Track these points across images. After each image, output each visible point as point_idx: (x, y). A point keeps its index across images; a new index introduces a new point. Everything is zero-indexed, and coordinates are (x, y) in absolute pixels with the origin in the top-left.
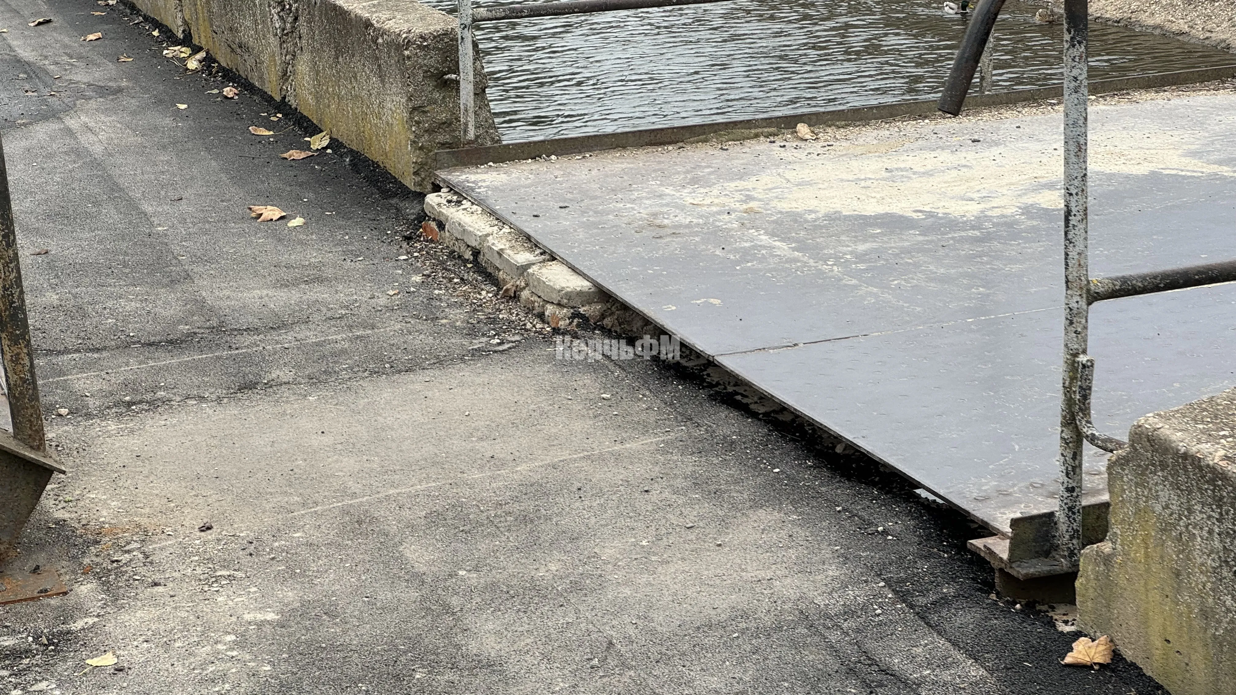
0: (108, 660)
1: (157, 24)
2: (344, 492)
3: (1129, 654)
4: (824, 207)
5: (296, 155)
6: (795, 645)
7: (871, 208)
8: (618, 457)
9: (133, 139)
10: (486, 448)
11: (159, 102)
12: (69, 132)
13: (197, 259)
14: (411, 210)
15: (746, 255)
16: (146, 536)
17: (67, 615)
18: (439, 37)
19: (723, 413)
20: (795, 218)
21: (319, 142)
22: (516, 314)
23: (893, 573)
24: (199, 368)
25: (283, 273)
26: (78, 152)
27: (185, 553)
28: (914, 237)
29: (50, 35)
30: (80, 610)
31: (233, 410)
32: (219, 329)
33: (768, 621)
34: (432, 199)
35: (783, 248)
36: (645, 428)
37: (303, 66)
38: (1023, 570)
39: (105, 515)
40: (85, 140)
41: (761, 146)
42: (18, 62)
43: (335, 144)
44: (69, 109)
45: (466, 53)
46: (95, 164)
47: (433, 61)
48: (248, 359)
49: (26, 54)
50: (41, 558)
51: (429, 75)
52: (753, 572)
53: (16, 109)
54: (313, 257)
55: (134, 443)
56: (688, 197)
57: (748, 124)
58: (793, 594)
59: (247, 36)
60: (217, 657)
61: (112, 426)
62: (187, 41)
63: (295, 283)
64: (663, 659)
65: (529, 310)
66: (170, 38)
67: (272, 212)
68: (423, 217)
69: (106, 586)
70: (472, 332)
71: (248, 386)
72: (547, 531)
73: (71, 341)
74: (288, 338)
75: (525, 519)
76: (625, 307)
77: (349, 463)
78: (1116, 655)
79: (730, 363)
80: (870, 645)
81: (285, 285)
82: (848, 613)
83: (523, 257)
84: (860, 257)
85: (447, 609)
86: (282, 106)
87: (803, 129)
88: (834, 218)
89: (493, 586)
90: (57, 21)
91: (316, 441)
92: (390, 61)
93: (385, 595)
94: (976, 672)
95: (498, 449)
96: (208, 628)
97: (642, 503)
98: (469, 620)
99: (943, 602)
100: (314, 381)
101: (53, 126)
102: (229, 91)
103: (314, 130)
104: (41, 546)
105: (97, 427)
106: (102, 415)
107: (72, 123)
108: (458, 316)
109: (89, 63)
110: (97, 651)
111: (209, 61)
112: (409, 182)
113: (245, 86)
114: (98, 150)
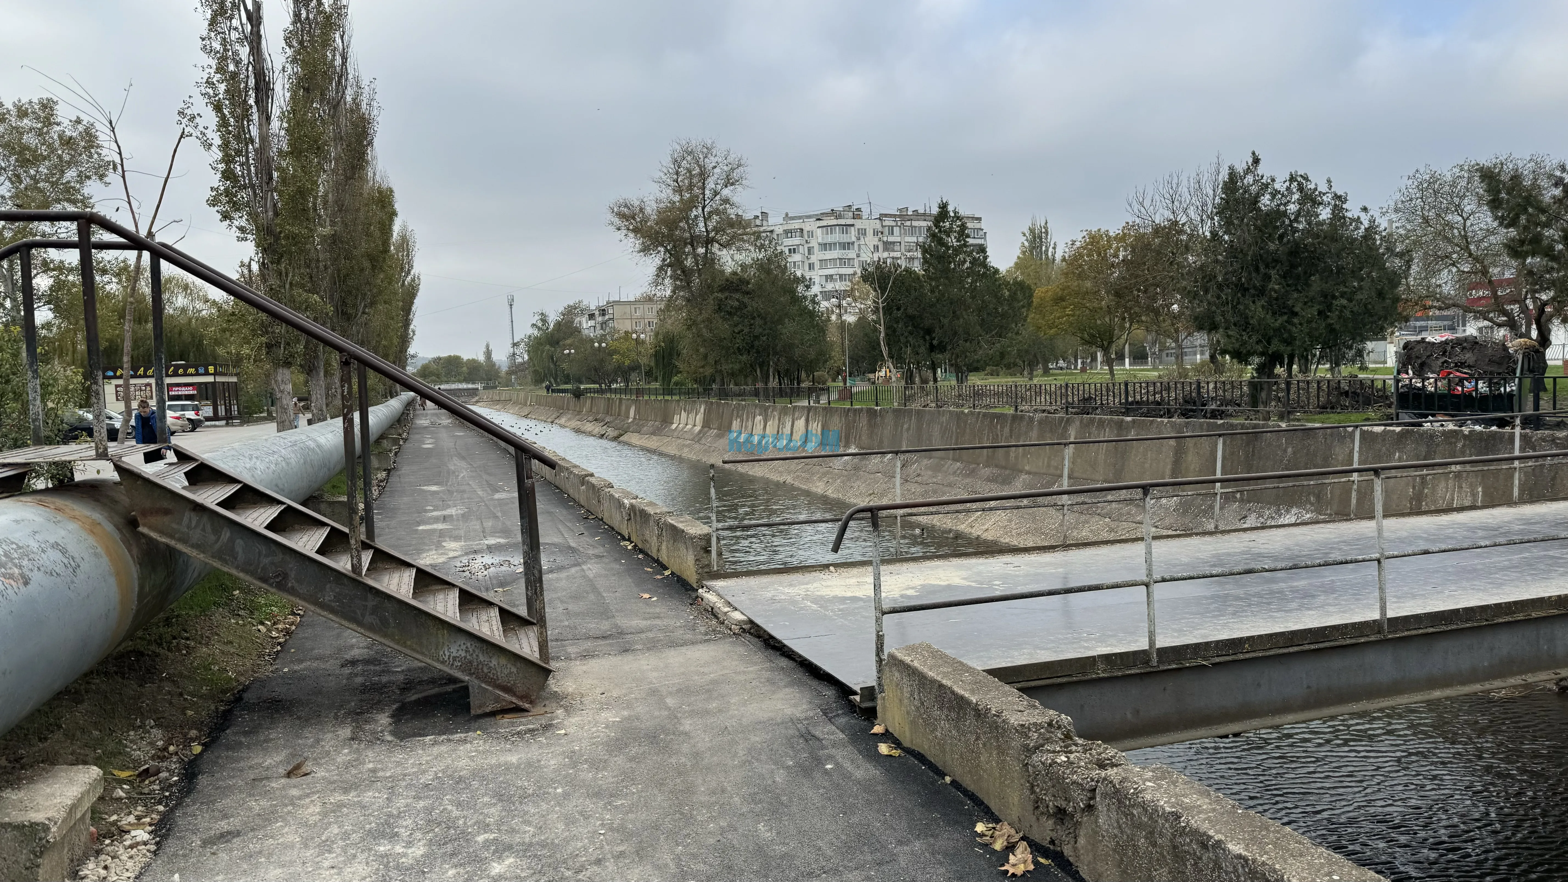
0: (563, 732)
1: (620, 534)
2: (651, 683)
3: (890, 730)
4: (832, 594)
5: (659, 577)
6: (786, 728)
7: (849, 594)
8: (744, 672)
9: (604, 572)
10: (702, 670)
11: (616, 560)
12: (583, 570)
13: (617, 611)
14: (694, 595)
15: (802, 609)
16: (582, 696)
17: (552, 719)
18: (705, 535)
19: (783, 659)
20: (822, 597)
21: (667, 573)
22: (722, 628)
23: (824, 707)
24: (611, 645)
25: (647, 616)
26: (584, 577)
27: (594, 701)
28: (861, 604)
29: (582, 538)
30: (558, 718)
31: (620, 658)
32: (621, 633)
33: (779, 721)
34: (700, 591)
35: (815, 606)
36: (756, 664)
37: (664, 547)
38: (864, 705)
39: (570, 690)
40: (587, 573)
41: (817, 574)
42: (570, 548)
43: (673, 573)
44: (584, 563)
45: (714, 540)
46: (590, 580)
47: (703, 543)
48: (628, 642)
49: (573, 544)
50: (547, 702)
51: (702, 548)
52: (779, 706)
53: (566, 563)
54: (658, 610)
55: (584, 668)
56: (786, 590)
57: (813, 567)
58: (789, 713)
59: (647, 537)
60: (598, 731)
61: (578, 663)
62: (629, 540)
63: (650, 618)
64: (743, 732)
65: (727, 627)
66: (624, 539)
67: (646, 596)
68: (697, 597)
69: (566, 711)
70: (706, 634)
71: (626, 651)
72: (715, 694)
73: (570, 636)
74: (643, 636)
75: (708, 691)
76: (758, 626)
77: (655, 674)
78: (887, 730)
79: (786, 642)
80: (810, 728)
81: (646, 619)
82: (806, 719)
83: (726, 609)
84: (840, 610)
85: (676, 717)
86: (657, 561)
87: (832, 568)
88: (835, 597)
89: (693, 711)
90: (586, 533)
91: (645, 667)
92: (689, 543)
93: (657, 713)
94: (842, 736)
95: (706, 670)
96: (597, 722)
97: (748, 686)
98: (683, 721)
99: (838, 715)
100: (649, 649)
101: (578, 568)
102: (640, 556)
103: (666, 568)
104: (547, 699)
105: (573, 663)
106: (575, 659)
107: (584, 567)
108: (703, 629)
109: (594, 547)
110: (560, 729)
111: (636, 546)
112: (695, 586)
113: (646, 554)
114: (591, 576)
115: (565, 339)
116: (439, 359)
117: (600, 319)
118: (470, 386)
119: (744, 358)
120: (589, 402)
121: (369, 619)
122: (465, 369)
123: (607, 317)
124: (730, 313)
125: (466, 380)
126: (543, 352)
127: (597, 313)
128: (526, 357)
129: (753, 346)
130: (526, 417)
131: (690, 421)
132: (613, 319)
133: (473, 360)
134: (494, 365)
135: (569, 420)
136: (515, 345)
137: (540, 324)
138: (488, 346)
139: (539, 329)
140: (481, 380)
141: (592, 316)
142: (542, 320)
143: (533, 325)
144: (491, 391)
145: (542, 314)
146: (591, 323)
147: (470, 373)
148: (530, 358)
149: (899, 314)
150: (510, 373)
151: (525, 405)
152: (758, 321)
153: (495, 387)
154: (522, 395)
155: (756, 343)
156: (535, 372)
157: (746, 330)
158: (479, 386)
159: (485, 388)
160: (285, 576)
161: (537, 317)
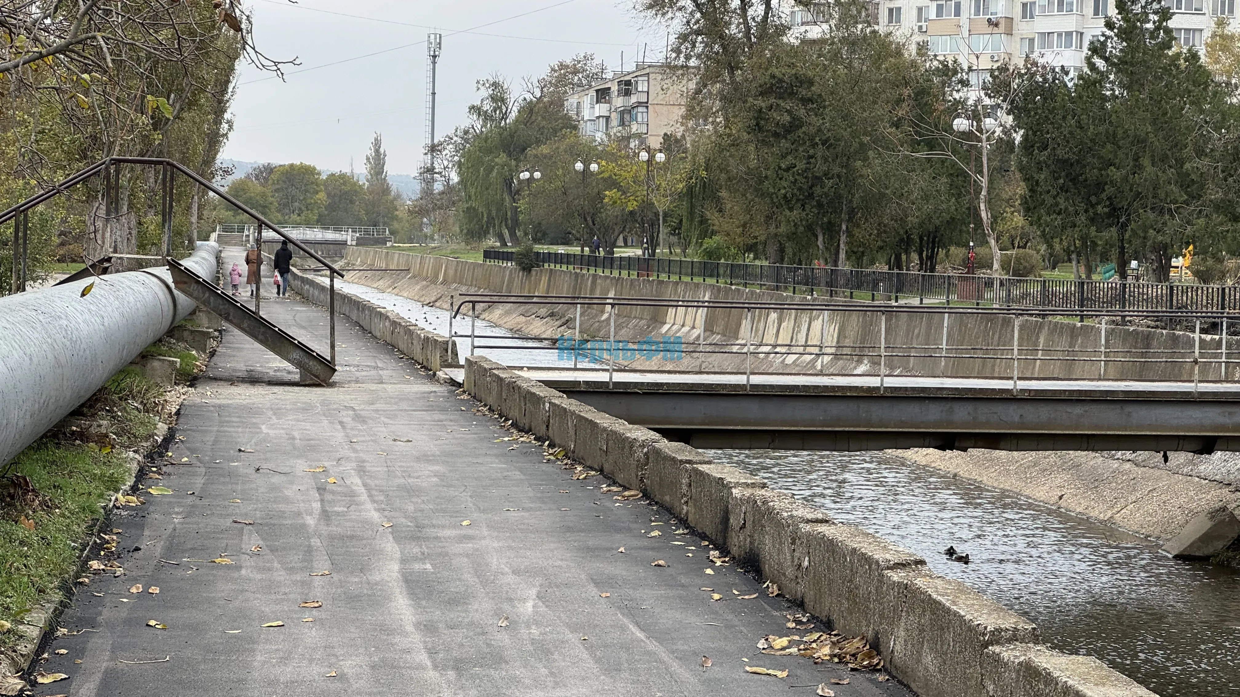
115: (538, 142)
116: (269, 169)
117: (619, 102)
118: (330, 235)
119: (795, 214)
120: (544, 279)
121: (260, 337)
122: (322, 195)
123: (634, 99)
124: (776, 135)
125: (323, 223)
126: (490, 170)
127: (615, 88)
128: (455, 178)
129: (811, 196)
130: (431, 305)
131: (689, 321)
132: (646, 104)
133: (343, 176)
134: (386, 190)
135: (507, 313)
136: (433, 149)
137: (487, 106)
138: (377, 143)
139: (486, 117)
140: (355, 223)
141: (603, 95)
142: (493, 98)
143: (473, 109)
144: (371, 250)
145: (495, 85)
146: (602, 109)
147: (332, 207)
148: (461, 182)
149: (1043, 156)
150: (419, 211)
151: (434, 281)
152: (820, 151)
153: (384, 242)
154: (430, 260)
155: (818, 190)
156: (471, 213)
157: (801, 165)
158: (349, 236)
159: (360, 242)
160: (229, 315)
161: (485, 93)
